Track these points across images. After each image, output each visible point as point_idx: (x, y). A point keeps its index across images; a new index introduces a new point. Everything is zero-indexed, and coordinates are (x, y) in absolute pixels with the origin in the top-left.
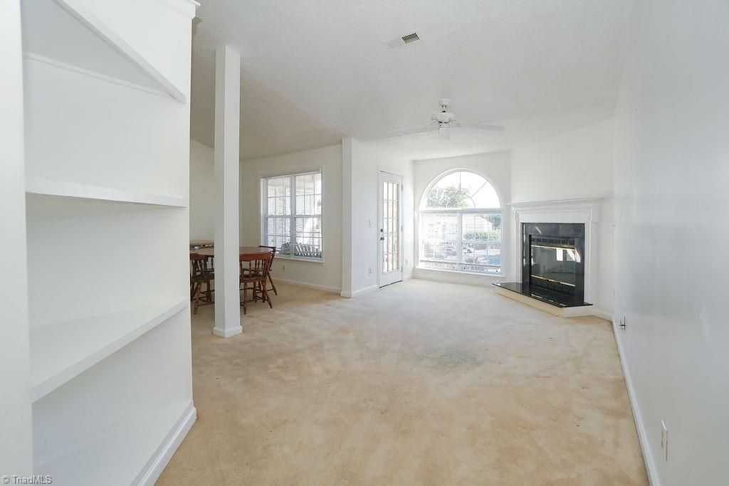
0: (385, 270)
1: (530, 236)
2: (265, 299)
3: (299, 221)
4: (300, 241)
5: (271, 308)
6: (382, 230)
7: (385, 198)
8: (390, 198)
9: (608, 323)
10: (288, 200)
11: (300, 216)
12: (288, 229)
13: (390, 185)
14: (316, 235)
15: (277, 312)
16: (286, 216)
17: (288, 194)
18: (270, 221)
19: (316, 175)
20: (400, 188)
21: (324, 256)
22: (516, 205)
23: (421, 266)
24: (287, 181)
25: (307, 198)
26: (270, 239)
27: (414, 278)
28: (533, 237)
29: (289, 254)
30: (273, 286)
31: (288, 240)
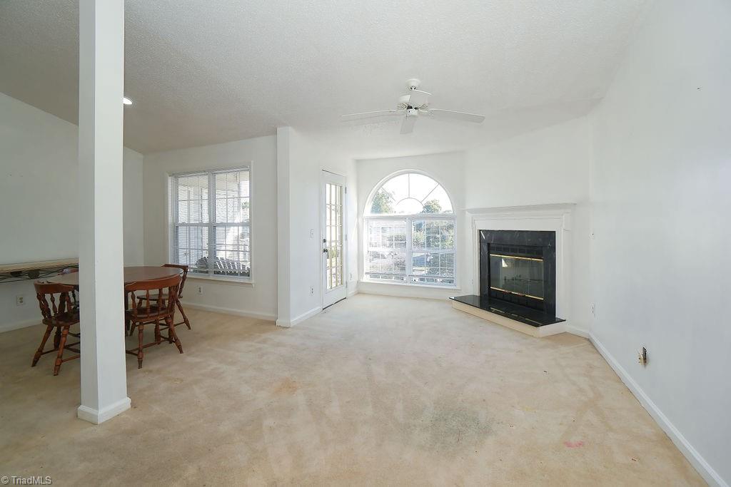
0: (328, 287)
1: (489, 244)
2: (172, 339)
3: (219, 230)
4: (220, 255)
5: (181, 352)
6: (325, 241)
7: (328, 202)
8: (333, 202)
9: (587, 342)
10: (205, 204)
11: (222, 225)
12: (206, 240)
13: (333, 187)
14: (242, 248)
15: (190, 359)
16: (202, 225)
17: (205, 196)
18: (182, 230)
19: (242, 173)
20: (344, 189)
21: (253, 273)
22: (471, 211)
23: (366, 279)
24: (204, 180)
25: (230, 201)
26: (181, 253)
27: (359, 293)
28: (491, 245)
29: (207, 272)
30: (185, 318)
31: (206, 255)
